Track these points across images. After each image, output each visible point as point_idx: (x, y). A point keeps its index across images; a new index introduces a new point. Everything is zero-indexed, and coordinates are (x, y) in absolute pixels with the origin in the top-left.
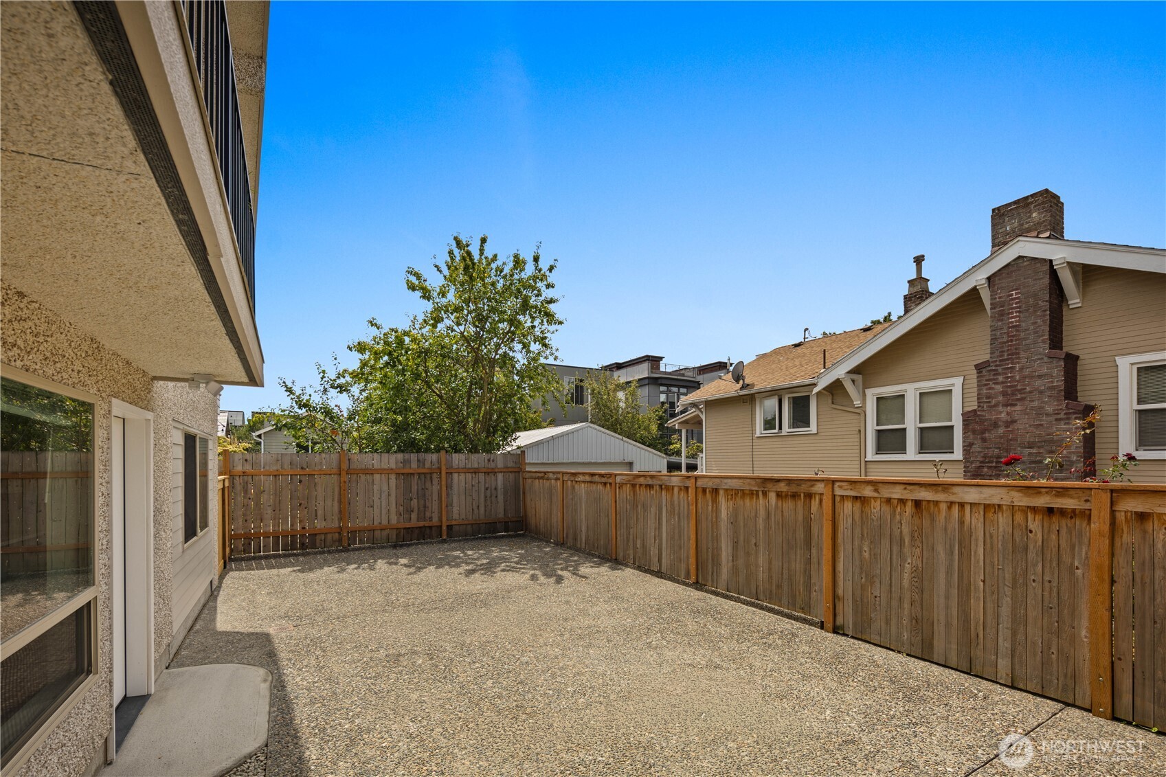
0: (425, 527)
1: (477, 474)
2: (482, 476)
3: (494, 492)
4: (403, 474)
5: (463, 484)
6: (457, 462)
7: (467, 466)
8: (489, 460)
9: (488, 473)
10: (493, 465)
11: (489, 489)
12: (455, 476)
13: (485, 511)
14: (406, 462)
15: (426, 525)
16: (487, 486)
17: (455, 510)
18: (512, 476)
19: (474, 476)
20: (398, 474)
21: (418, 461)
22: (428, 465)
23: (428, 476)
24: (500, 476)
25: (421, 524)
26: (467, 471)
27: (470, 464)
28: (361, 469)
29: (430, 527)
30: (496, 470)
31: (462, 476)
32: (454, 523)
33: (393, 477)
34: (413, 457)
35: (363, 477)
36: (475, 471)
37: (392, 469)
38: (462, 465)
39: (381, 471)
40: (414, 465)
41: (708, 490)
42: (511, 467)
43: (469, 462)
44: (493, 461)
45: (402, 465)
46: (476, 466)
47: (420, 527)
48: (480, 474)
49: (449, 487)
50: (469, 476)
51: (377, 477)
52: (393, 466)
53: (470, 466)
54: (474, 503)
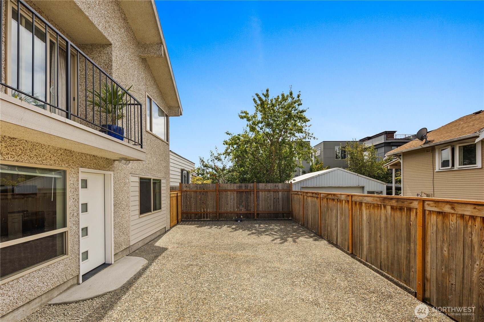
0: (247, 213)
1: (270, 192)
2: (272, 193)
3: (278, 200)
4: (239, 192)
5: (264, 196)
6: (261, 187)
7: (265, 189)
8: (275, 186)
9: (275, 192)
10: (277, 188)
11: (275, 199)
12: (261, 193)
13: (274, 208)
14: (240, 187)
15: (248, 213)
16: (274, 197)
17: (260, 207)
18: (286, 193)
19: (268, 193)
20: (237, 192)
21: (245, 186)
22: (249, 188)
23: (249, 193)
24: (280, 193)
25: (246, 212)
26: (265, 190)
27: (267, 187)
28: (224, 190)
29: (250, 214)
30: (279, 190)
31: (263, 193)
32: (259, 212)
33: (235, 193)
34: (243, 185)
35: (224, 192)
36: (269, 191)
37: (235, 190)
38: (263, 188)
39: (231, 191)
40: (244, 188)
41: (357, 203)
42: (286, 189)
43: (266, 187)
44: (277, 186)
45: (239, 188)
46: (270, 188)
47: (246, 213)
48: (271, 192)
49: (258, 197)
50: (266, 193)
51: (229, 193)
52: (235, 188)
53: (267, 189)
54: (269, 204)
